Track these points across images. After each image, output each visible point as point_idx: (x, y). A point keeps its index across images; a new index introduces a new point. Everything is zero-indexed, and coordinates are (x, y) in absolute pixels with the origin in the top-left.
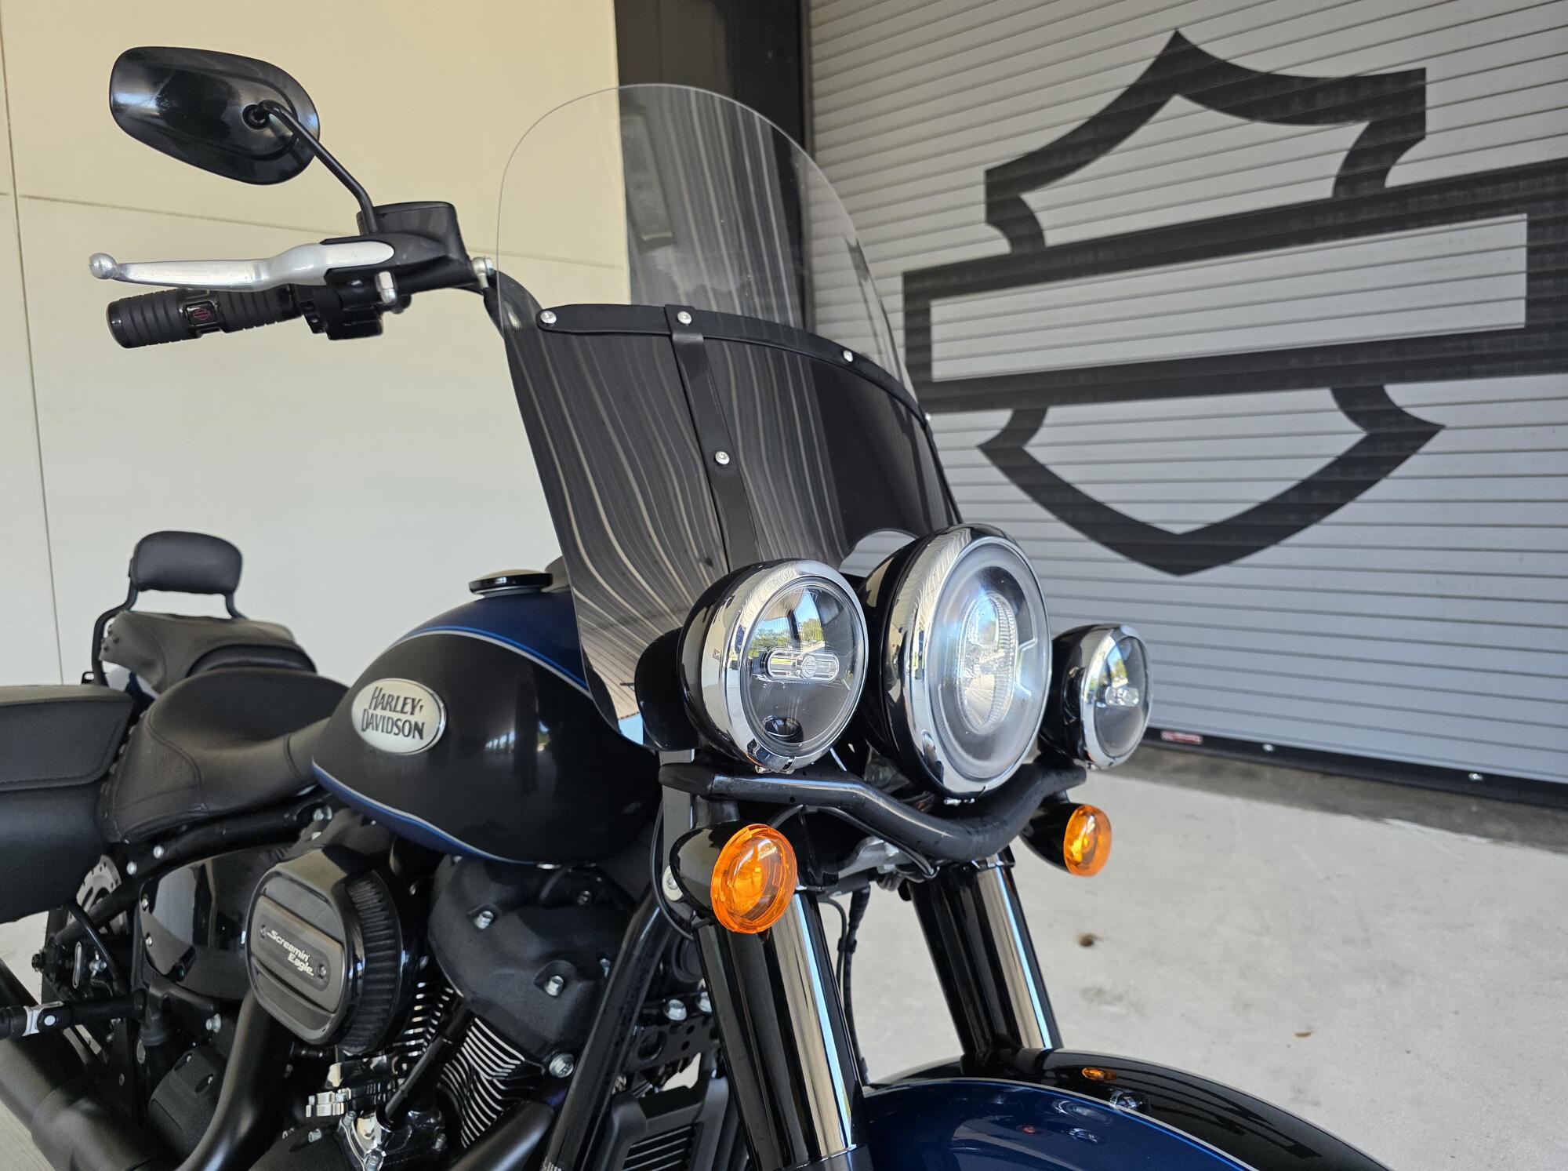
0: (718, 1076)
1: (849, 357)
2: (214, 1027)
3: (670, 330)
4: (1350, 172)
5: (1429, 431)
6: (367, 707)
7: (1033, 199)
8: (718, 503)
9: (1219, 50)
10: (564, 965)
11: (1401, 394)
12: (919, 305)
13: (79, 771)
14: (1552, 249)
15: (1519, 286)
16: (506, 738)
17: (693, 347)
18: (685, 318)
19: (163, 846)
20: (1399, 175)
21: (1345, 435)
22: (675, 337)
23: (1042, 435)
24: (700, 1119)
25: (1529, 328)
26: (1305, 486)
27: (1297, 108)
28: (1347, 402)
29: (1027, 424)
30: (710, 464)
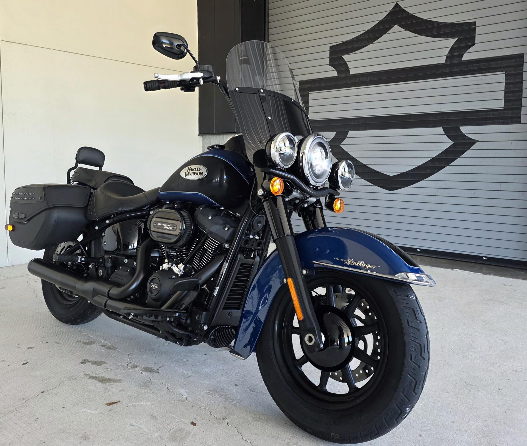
0: (258, 256)
1: (293, 101)
2: (126, 262)
3: (259, 93)
4: (451, 55)
5: (474, 142)
6: (187, 171)
7: (346, 57)
8: (269, 126)
9: (410, 11)
10: (228, 226)
11: (465, 130)
12: (305, 93)
13: (81, 204)
14: (513, 83)
15: (502, 95)
16: (217, 180)
17: (263, 96)
18: (262, 91)
19: (109, 220)
20: (466, 57)
21: (446, 143)
22: (260, 94)
23: (346, 141)
24: (253, 264)
25: (505, 109)
26: (433, 160)
27: (435, 33)
28: (447, 132)
29: (341, 137)
30: (267, 119)
